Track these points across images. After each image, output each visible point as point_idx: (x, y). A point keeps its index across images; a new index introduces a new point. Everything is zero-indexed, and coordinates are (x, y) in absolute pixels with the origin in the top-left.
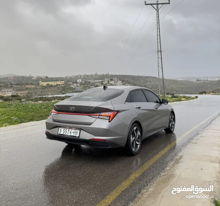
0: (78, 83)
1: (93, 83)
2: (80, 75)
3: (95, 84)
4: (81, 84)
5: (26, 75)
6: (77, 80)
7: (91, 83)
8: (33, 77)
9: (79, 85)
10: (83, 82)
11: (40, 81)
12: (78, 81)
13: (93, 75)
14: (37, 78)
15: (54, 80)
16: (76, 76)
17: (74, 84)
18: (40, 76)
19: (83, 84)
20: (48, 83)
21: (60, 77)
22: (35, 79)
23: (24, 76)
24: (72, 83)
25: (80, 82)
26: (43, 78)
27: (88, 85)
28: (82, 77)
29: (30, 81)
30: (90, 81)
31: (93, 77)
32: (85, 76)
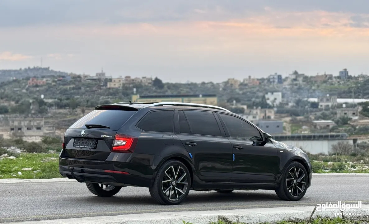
0: (271, 107)
1: (327, 108)
2: (280, 77)
3: (338, 111)
4: (281, 111)
5: (86, 74)
6: (267, 96)
7: (321, 110)
8: (110, 80)
9: (271, 114)
10: (290, 104)
11: (133, 93)
12: (270, 98)
13: (331, 77)
14: (124, 84)
15: (184, 91)
16: (263, 80)
17: (254, 112)
18: (133, 77)
19: (293, 113)
21: (203, 83)
22: (117, 86)
23: (79, 77)
24: (245, 107)
25: (277, 102)
26: (145, 83)
27: (307, 117)
28: (286, 84)
29: (101, 94)
30: (315, 100)
31: (332, 84)
32: (301, 79)
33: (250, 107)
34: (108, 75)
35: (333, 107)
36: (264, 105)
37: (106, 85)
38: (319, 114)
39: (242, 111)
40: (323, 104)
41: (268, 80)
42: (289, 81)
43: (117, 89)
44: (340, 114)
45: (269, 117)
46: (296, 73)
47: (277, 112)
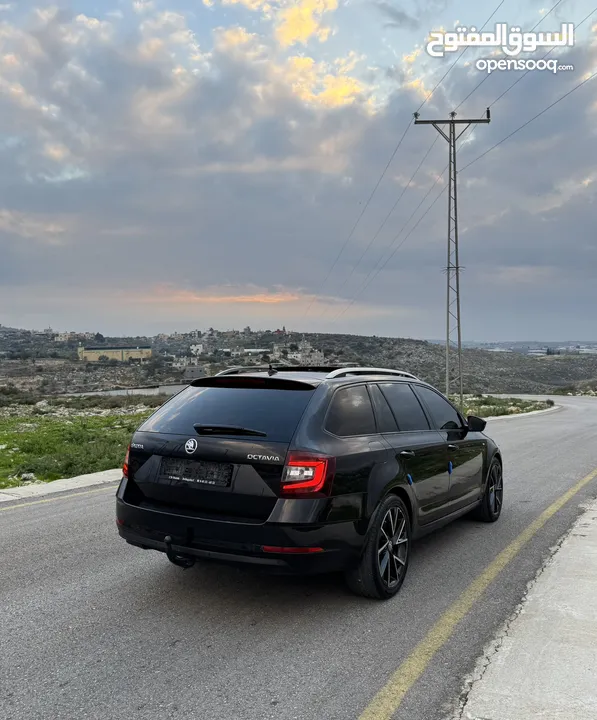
0: (194, 356)
1: (237, 355)
2: (199, 333)
3: (246, 359)
4: (203, 359)
5: (35, 330)
6: (191, 348)
7: (232, 358)
8: (57, 335)
9: (195, 361)
10: (209, 354)
11: (78, 346)
12: (195, 349)
13: (238, 333)
14: (69, 339)
15: (122, 344)
16: (186, 335)
17: (182, 360)
19: (211, 360)
20: (102, 353)
21: (138, 338)
22: (63, 340)
23: (29, 332)
24: (174, 356)
25: (200, 352)
26: (88, 337)
28: (204, 338)
29: (49, 347)
30: (228, 350)
31: (239, 338)
32: (215, 334)
33: (178, 356)
34: (54, 331)
35: (242, 355)
36: (189, 355)
37: (53, 338)
38: (231, 360)
39: (172, 359)
40: (235, 353)
41: (191, 335)
42: (206, 336)
43: (63, 343)
44: (247, 360)
45: (193, 364)
46: (211, 329)
47: (199, 360)
